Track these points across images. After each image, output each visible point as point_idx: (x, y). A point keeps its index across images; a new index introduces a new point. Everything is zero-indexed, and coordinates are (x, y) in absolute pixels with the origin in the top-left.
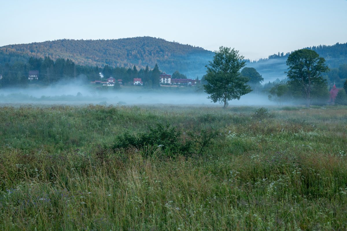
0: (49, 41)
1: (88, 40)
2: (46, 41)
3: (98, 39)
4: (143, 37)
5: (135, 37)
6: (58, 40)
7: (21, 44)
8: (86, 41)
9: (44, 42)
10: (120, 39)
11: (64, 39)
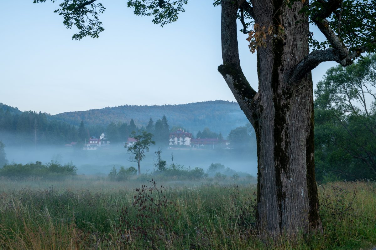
0: (109, 108)
1: (152, 105)
2: (105, 108)
3: (164, 105)
4: (215, 100)
5: (206, 101)
6: (119, 106)
7: (78, 112)
8: (150, 106)
9: (103, 109)
10: (189, 104)
11: (126, 105)
